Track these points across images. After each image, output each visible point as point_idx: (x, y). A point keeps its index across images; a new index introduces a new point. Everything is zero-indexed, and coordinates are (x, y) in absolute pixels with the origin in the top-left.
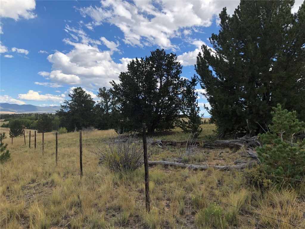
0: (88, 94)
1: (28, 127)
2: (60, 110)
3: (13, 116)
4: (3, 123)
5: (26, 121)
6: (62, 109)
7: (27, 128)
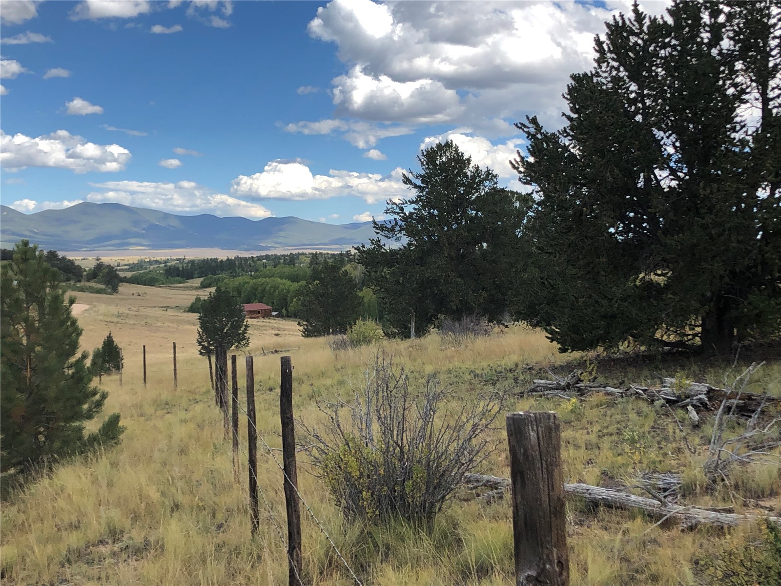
0: (484, 170)
1: (284, 311)
2: (369, 246)
3: (230, 266)
4: (195, 293)
5: (276, 288)
6: (375, 237)
7: (280, 316)
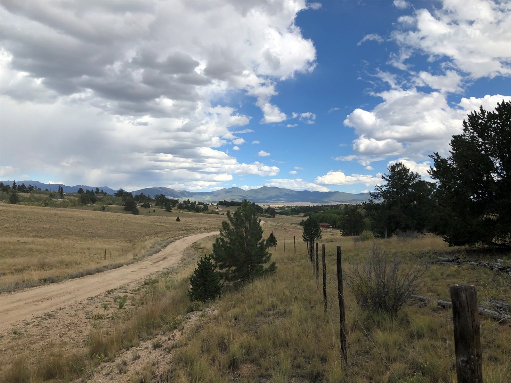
0: (415, 173)
1: (334, 226)
3: (314, 209)
5: (332, 217)
6: (370, 199)
7: (333, 228)
